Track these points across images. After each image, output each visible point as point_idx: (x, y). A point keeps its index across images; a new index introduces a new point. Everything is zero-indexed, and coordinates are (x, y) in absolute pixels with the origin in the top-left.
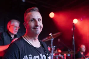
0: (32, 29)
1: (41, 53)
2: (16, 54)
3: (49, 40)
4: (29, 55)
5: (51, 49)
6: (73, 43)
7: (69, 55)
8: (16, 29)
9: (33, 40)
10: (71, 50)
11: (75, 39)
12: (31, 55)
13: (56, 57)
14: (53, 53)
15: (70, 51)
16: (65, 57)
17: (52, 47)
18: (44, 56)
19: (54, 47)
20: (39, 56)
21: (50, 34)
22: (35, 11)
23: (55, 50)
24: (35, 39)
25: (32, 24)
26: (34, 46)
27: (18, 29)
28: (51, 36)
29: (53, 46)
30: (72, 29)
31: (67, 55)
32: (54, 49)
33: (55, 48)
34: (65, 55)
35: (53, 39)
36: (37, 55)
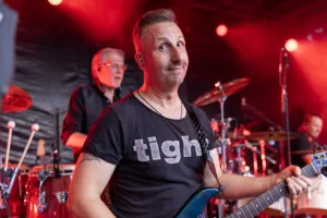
0: (165, 72)
1: (184, 135)
2: (112, 134)
3: (213, 100)
4: (150, 139)
5: (220, 127)
6: (284, 108)
7: (272, 143)
8: (118, 73)
9: (164, 101)
10: (279, 127)
11: (288, 96)
12: (154, 139)
13: (235, 149)
14: (226, 137)
15: (276, 130)
16: (263, 149)
17: (223, 120)
18: (195, 143)
19: (230, 119)
20: (178, 142)
21: (217, 85)
22: (165, 19)
23: (231, 130)
24: (169, 98)
25: (164, 58)
26: (165, 115)
27: (122, 71)
28: (218, 88)
29: (226, 117)
30: (280, 69)
31: (267, 142)
32: (229, 125)
33: (231, 123)
34: (262, 143)
35: (224, 99)
36: (173, 140)
